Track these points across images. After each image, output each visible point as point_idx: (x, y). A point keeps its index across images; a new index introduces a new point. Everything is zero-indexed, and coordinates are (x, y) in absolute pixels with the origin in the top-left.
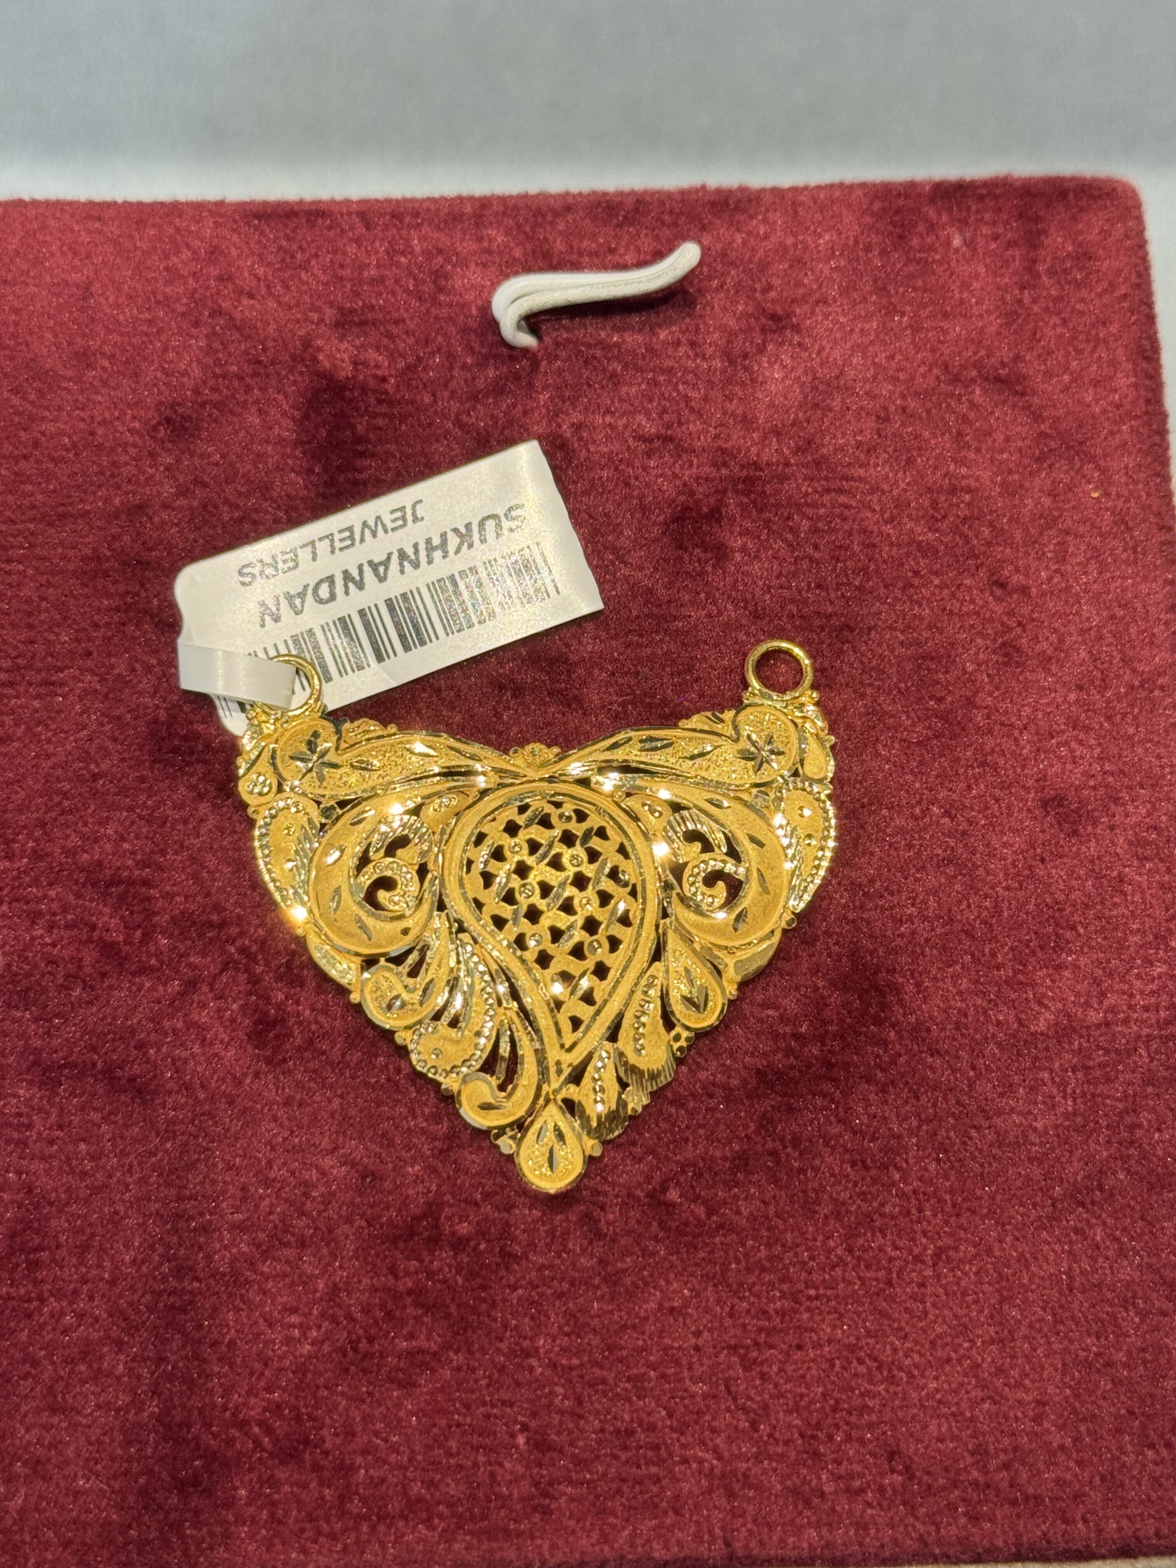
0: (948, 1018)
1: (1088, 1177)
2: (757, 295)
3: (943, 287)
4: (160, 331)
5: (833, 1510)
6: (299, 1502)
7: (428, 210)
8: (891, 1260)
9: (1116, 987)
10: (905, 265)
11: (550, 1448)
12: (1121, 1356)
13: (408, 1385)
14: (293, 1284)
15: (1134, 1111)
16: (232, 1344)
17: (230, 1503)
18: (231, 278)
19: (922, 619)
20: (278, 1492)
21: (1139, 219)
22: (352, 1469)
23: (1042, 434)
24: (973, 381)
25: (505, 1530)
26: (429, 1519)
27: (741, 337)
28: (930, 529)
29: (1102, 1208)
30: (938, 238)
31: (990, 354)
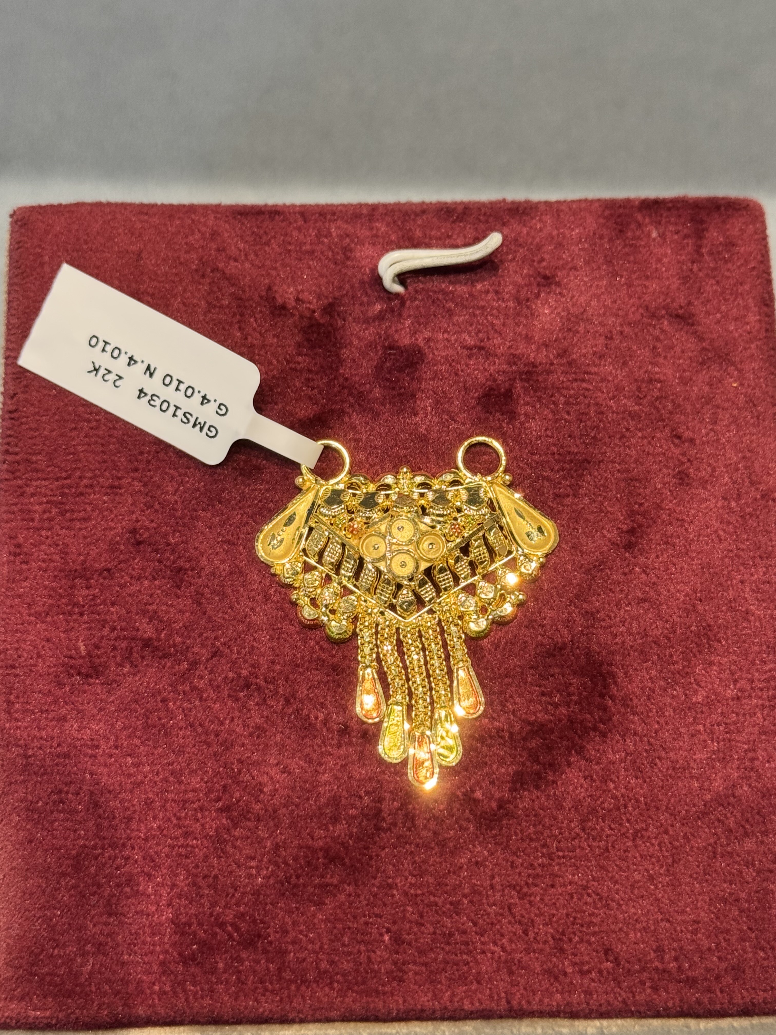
0: (644, 692)
1: (726, 788)
2: (535, 264)
3: (645, 261)
4: (181, 280)
5: (571, 983)
6: (255, 971)
7: (341, 211)
8: (607, 836)
9: (744, 676)
10: (624, 247)
11: (404, 943)
12: (743, 895)
13: (320, 904)
14: (252, 843)
15: (754, 750)
16: (216, 877)
17: (213, 971)
18: (224, 250)
19: (631, 456)
20: (242, 965)
21: (763, 223)
22: (285, 952)
23: (704, 349)
24: (663, 317)
25: (377, 992)
26: (331, 983)
27: (526, 288)
28: (636, 404)
29: (734, 807)
30: (643, 232)
31: (673, 301)
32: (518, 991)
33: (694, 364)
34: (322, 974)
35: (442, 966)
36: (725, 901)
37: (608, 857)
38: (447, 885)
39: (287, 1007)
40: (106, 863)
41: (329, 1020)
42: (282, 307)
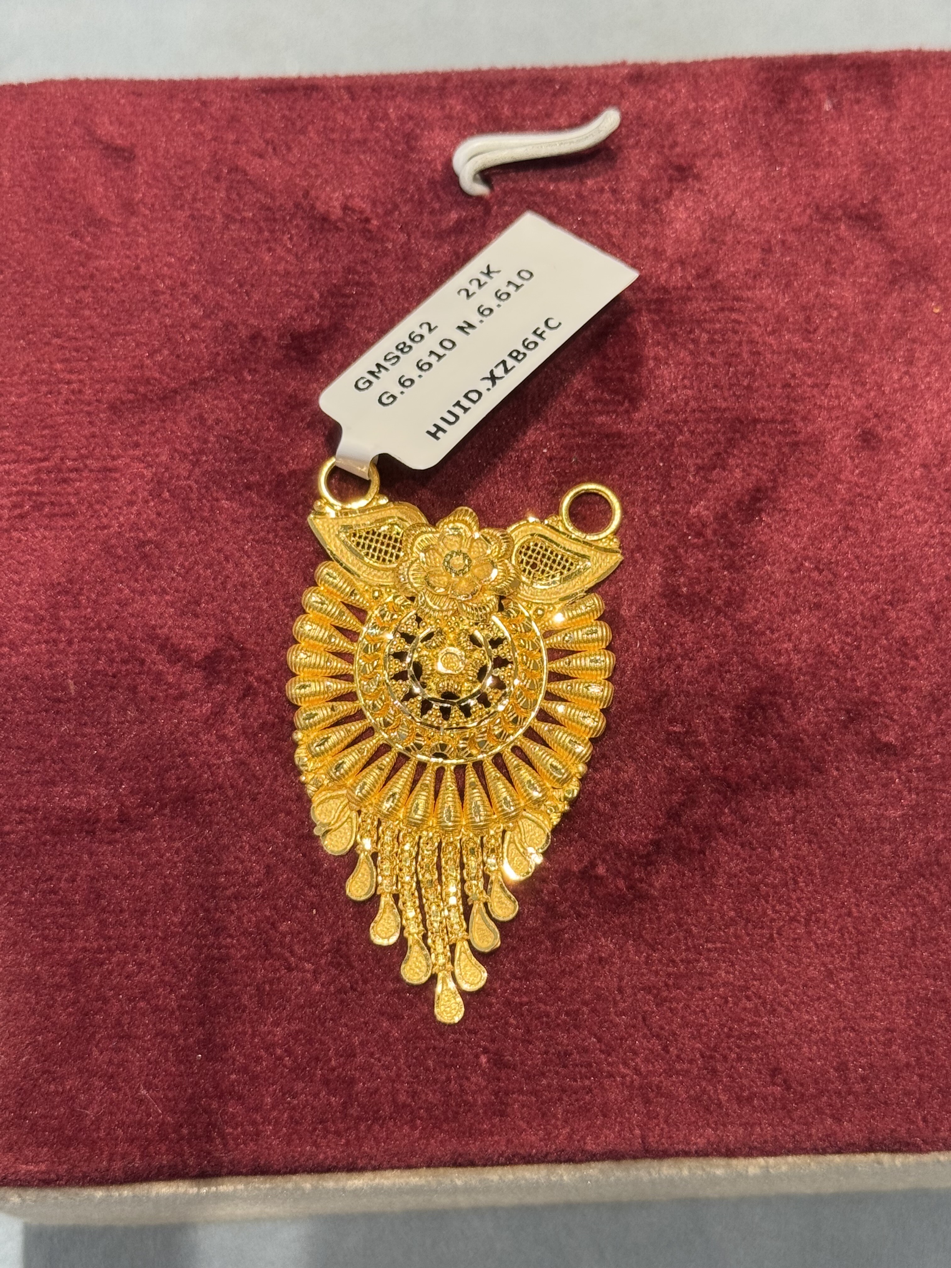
0: (818, 730)
1: (928, 854)
2: (666, 150)
3: (815, 142)
6: (312, 1108)
7: (401, 84)
8: (772, 921)
10: (785, 124)
11: (506, 1066)
17: (259, 1107)
22: (352, 1082)
23: (895, 262)
25: (472, 1129)
26: (412, 1120)
27: (653, 185)
28: (804, 340)
29: (938, 878)
30: (811, 102)
31: (853, 196)
32: (658, 1125)
33: (882, 284)
34: (399, 1108)
35: (556, 1095)
36: (927, 1001)
37: (772, 948)
38: (562, 989)
39: (355, 1153)
40: (113, 970)
41: (409, 1167)
42: (325, 219)
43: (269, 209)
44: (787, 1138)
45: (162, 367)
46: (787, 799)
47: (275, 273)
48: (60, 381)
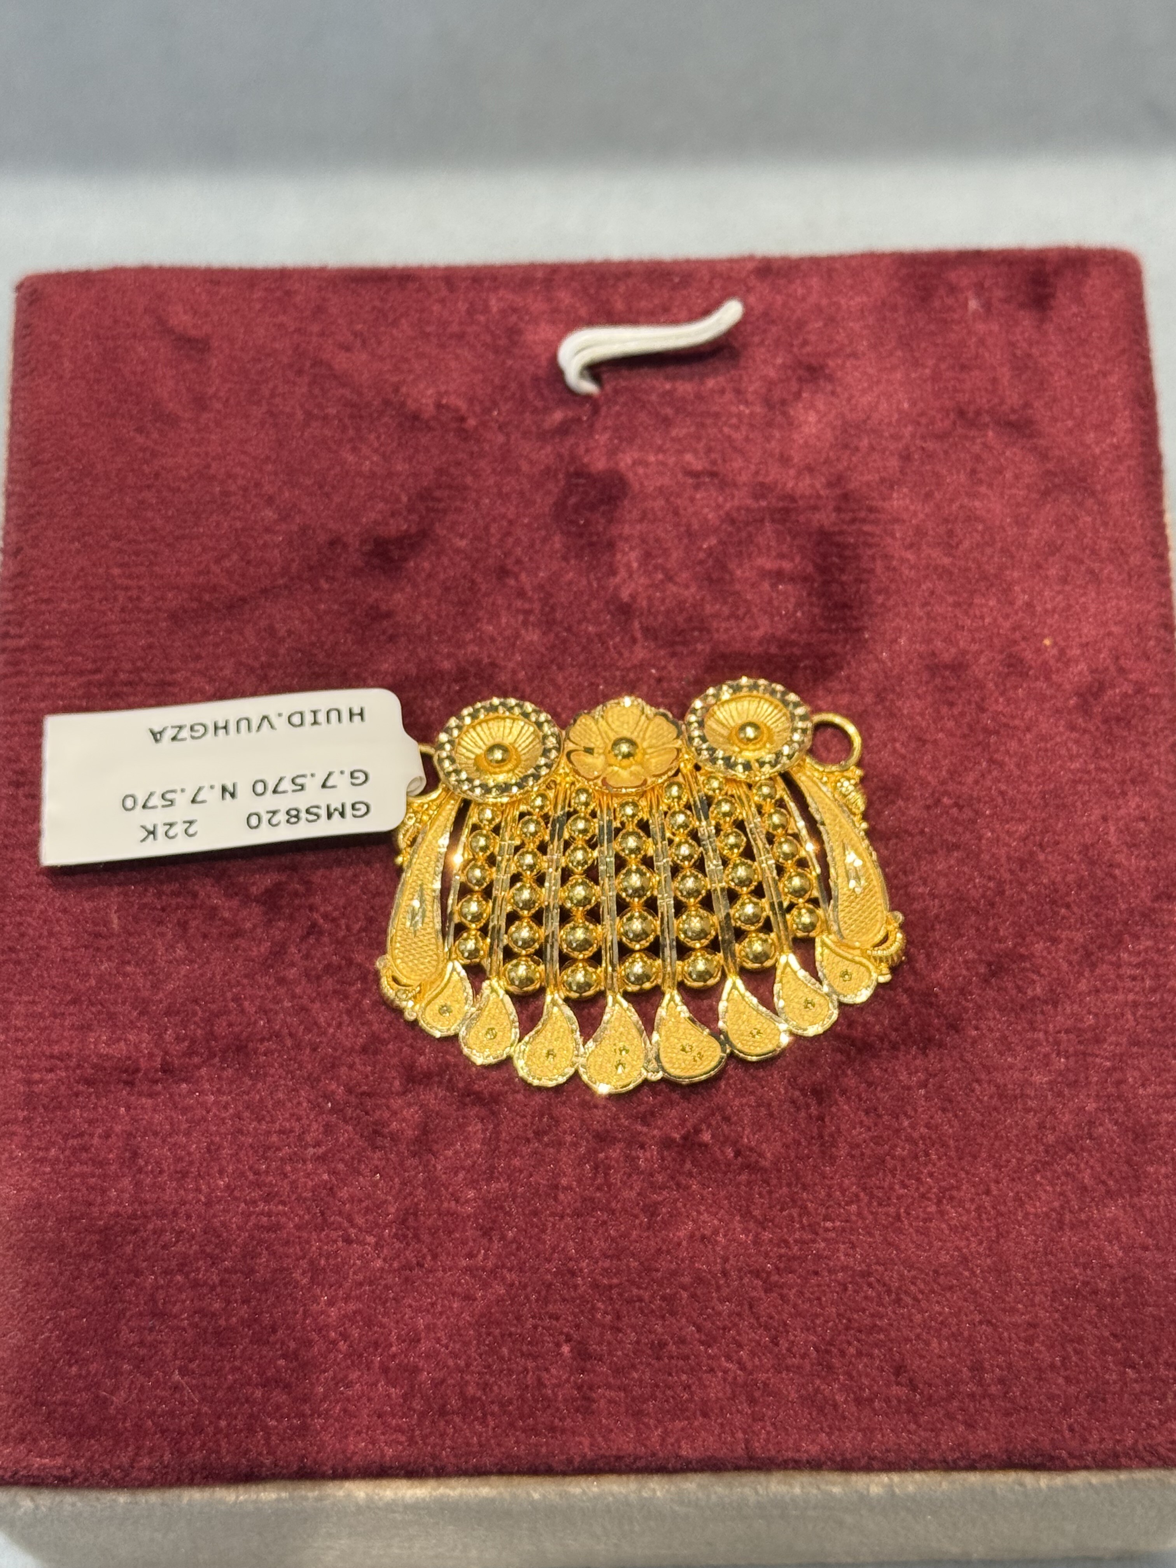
0: (954, 984)
1: (1079, 1126)
2: (795, 350)
3: (960, 343)
5: (843, 1416)
7: (505, 275)
9: (1106, 959)
10: (928, 323)
11: (592, 1356)
12: (1104, 1285)
15: (1121, 1069)
17: (308, 1398)
18: (331, 334)
20: (350, 1390)
21: (1139, 285)
23: (1048, 473)
25: (551, 1427)
27: (780, 386)
28: (945, 555)
29: (1090, 1153)
30: (957, 300)
31: (1002, 403)
32: (763, 1428)
35: (648, 1391)
36: (1077, 1294)
38: (657, 1270)
41: (479, 1472)
42: (415, 417)
43: (354, 406)
44: (912, 1447)
45: (229, 573)
46: (918, 1062)
47: (359, 474)
48: (116, 587)
